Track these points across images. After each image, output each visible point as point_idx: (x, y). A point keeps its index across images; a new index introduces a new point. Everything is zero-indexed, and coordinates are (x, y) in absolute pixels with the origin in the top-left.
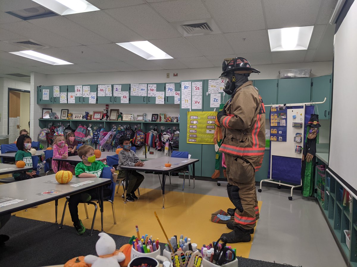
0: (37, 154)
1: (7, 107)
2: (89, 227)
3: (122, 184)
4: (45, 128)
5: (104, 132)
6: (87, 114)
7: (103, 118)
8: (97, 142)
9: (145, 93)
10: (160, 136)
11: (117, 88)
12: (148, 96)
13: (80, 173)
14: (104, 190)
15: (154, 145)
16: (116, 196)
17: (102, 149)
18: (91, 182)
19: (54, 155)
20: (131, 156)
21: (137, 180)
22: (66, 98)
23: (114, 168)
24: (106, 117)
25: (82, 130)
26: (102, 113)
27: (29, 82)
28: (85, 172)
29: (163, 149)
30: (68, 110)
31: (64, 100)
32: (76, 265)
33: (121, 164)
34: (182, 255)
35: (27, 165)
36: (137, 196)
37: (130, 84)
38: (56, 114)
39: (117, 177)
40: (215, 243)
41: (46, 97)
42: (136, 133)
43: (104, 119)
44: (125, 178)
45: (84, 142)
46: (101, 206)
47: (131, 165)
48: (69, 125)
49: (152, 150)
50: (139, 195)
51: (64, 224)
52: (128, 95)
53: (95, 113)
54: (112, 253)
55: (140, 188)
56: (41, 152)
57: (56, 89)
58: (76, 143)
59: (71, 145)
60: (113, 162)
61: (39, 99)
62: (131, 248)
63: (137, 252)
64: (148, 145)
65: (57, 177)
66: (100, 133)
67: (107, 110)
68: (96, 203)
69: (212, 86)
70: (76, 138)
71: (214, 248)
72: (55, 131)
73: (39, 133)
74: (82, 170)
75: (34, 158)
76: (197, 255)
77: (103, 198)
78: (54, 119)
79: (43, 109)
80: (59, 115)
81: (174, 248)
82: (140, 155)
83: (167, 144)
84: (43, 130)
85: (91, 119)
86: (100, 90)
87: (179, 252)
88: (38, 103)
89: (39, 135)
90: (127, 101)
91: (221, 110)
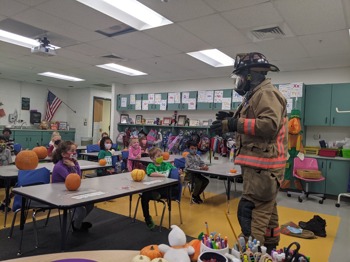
0: (115, 155)
1: (92, 113)
2: (158, 224)
3: (188, 187)
4: (122, 132)
5: (172, 137)
6: (158, 119)
7: (171, 124)
8: (166, 146)
9: (212, 99)
10: (225, 141)
11: (185, 96)
12: (215, 102)
13: (151, 172)
14: (172, 190)
15: (219, 151)
16: (182, 197)
17: (170, 153)
18: (160, 181)
19: (129, 155)
20: (197, 160)
21: (202, 184)
22: (141, 105)
23: (181, 169)
24: (174, 122)
25: (153, 134)
26: (171, 119)
27: (110, 91)
28: (155, 172)
29: (228, 154)
30: (142, 116)
31: (139, 107)
32: (151, 252)
33: (187, 166)
34: (251, 256)
35: (107, 163)
36: (202, 200)
37: (197, 92)
38: (132, 119)
39: (183, 178)
40: (286, 248)
41: (124, 104)
42: (202, 139)
43: (173, 125)
44: (191, 180)
45: (154, 145)
46: (169, 205)
47: (197, 169)
48: (143, 130)
49: (217, 155)
50: (204, 198)
51: (136, 218)
52: (195, 102)
53: (165, 119)
54: (183, 245)
55: (205, 191)
56: (119, 153)
57: (132, 97)
58: (148, 145)
59: (144, 147)
60: (180, 164)
61: (118, 107)
62: (200, 243)
63: (206, 247)
64: (213, 151)
65: (133, 174)
66: (169, 138)
67: (176, 116)
68: (165, 201)
69: (283, 91)
70: (148, 141)
71: (285, 253)
72: (131, 134)
73: (117, 135)
74: (152, 170)
75: (113, 157)
76: (267, 258)
77: (171, 198)
78: (130, 124)
79: (121, 115)
80: (134, 120)
81: (242, 248)
82: (205, 160)
83: (233, 150)
84: (121, 134)
85: (161, 125)
86: (170, 98)
87: (248, 252)
88: (117, 110)
89: (117, 137)
90: (194, 107)
91: (293, 116)
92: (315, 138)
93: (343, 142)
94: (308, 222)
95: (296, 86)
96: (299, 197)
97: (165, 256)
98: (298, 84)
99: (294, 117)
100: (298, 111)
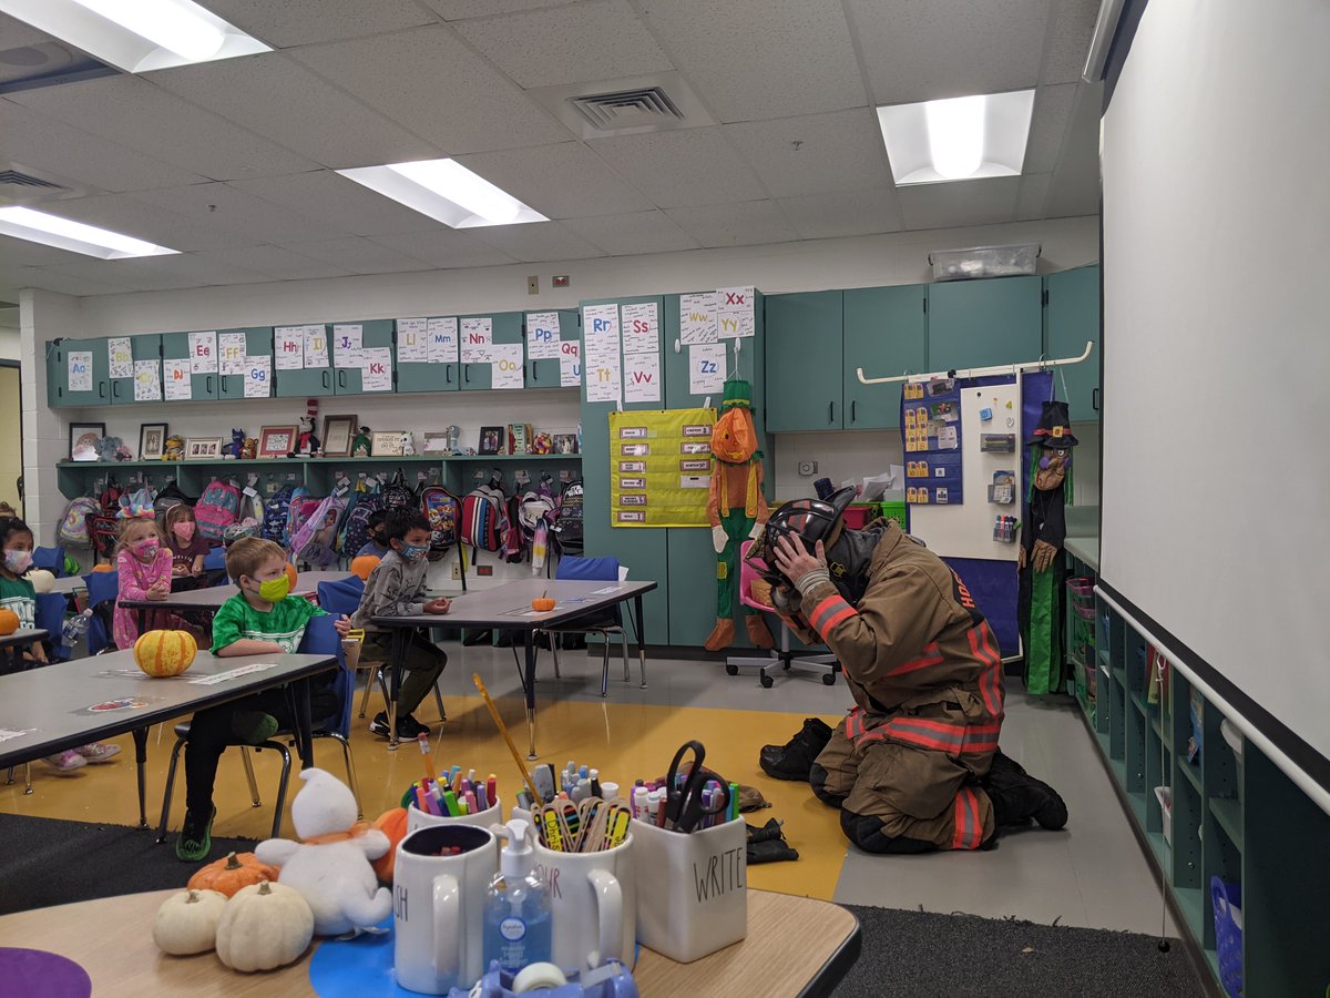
3: (378, 684)
4: (81, 496)
5: (306, 501)
6: (239, 437)
7: (297, 450)
9: (451, 349)
10: (514, 506)
11: (346, 338)
12: (463, 361)
14: (311, 695)
15: (491, 541)
16: (359, 727)
17: (299, 567)
18: (262, 668)
19: (121, 590)
22: (158, 382)
24: (309, 445)
25: (222, 496)
26: (294, 433)
27: (13, 326)
29: (525, 552)
30: (166, 425)
31: (150, 390)
32: (230, 875)
34: (570, 812)
36: (435, 723)
37: (394, 322)
38: (120, 442)
41: (80, 378)
42: (425, 502)
43: (305, 454)
44: (390, 657)
46: (306, 754)
48: (174, 483)
49: (485, 559)
50: (444, 719)
51: (170, 827)
52: (389, 361)
53: (267, 432)
54: (347, 830)
56: (73, 584)
57: (118, 349)
58: (200, 544)
60: (342, 598)
61: (55, 390)
62: (407, 811)
63: (425, 815)
64: (470, 543)
65: (141, 652)
66: (291, 507)
67: (313, 419)
68: (286, 744)
69: (694, 318)
70: (202, 529)
71: (665, 786)
72: (120, 504)
73: (57, 514)
74: (235, 628)
76: (615, 806)
77: (312, 728)
78: (115, 462)
79: (72, 426)
80: (131, 444)
81: (543, 795)
82: (443, 581)
83: (541, 533)
84: (75, 505)
85: (254, 457)
86: (285, 346)
87: (560, 802)
88: (50, 405)
89: (60, 521)
90: (383, 381)
91: (730, 402)
92: (803, 472)
93: (884, 478)
94: (790, 744)
95: (735, 299)
96: (763, 671)
97: (284, 875)
98: (739, 291)
99: (734, 405)
100: (744, 386)
